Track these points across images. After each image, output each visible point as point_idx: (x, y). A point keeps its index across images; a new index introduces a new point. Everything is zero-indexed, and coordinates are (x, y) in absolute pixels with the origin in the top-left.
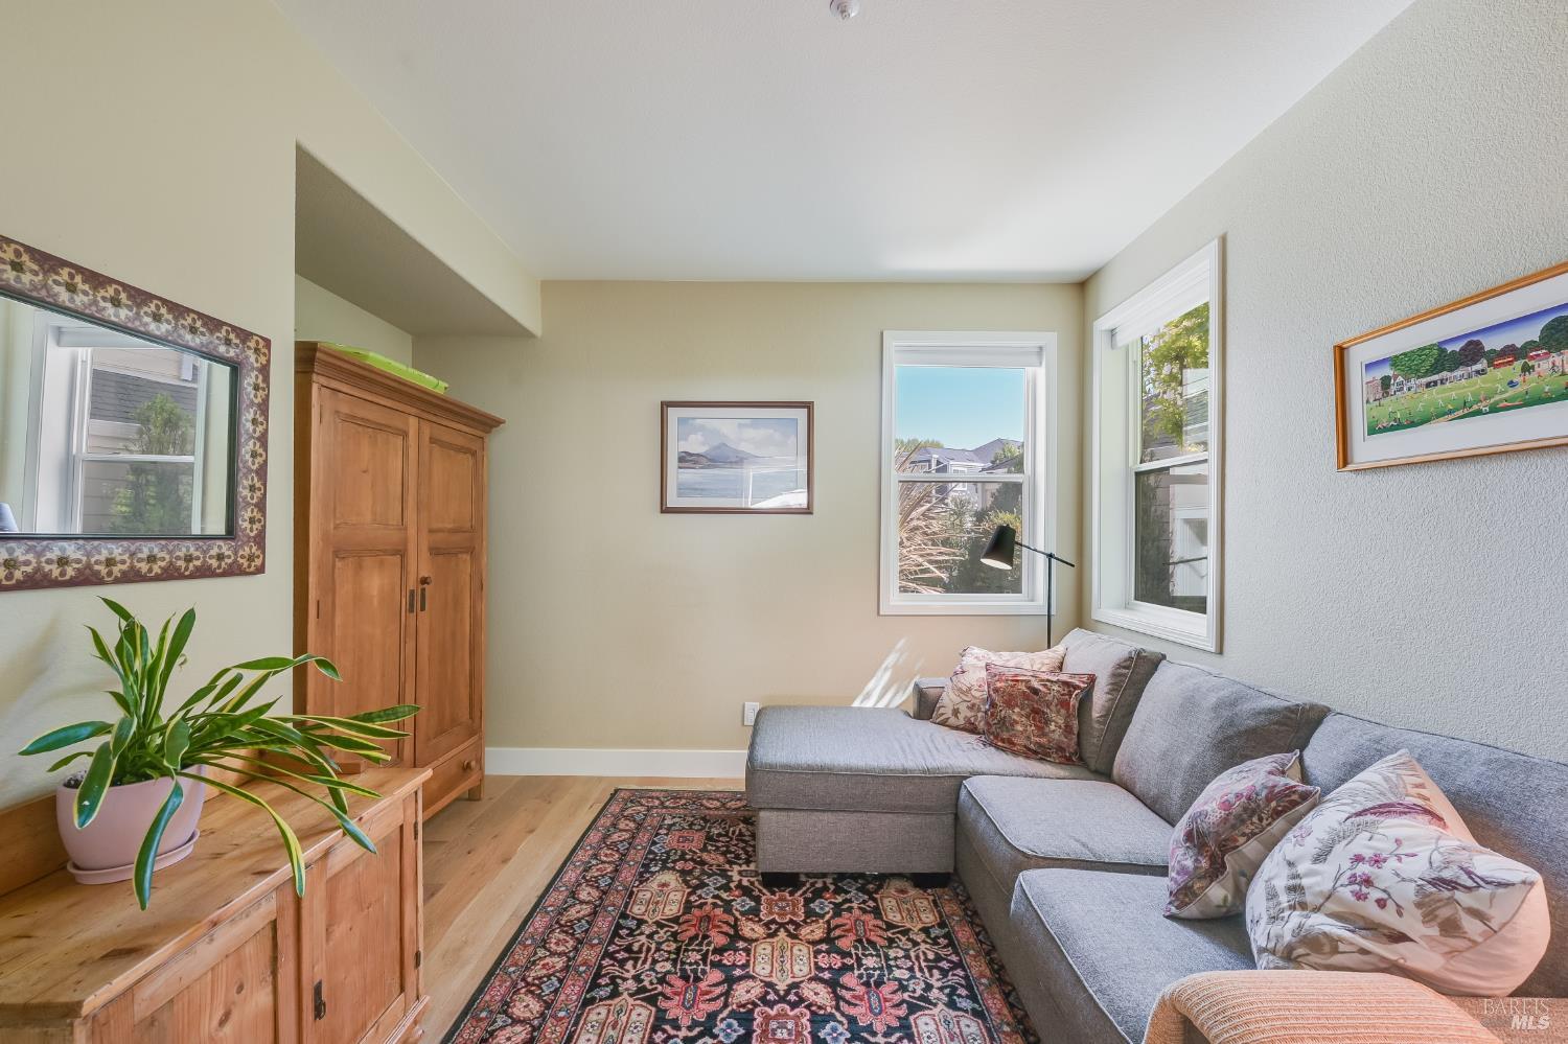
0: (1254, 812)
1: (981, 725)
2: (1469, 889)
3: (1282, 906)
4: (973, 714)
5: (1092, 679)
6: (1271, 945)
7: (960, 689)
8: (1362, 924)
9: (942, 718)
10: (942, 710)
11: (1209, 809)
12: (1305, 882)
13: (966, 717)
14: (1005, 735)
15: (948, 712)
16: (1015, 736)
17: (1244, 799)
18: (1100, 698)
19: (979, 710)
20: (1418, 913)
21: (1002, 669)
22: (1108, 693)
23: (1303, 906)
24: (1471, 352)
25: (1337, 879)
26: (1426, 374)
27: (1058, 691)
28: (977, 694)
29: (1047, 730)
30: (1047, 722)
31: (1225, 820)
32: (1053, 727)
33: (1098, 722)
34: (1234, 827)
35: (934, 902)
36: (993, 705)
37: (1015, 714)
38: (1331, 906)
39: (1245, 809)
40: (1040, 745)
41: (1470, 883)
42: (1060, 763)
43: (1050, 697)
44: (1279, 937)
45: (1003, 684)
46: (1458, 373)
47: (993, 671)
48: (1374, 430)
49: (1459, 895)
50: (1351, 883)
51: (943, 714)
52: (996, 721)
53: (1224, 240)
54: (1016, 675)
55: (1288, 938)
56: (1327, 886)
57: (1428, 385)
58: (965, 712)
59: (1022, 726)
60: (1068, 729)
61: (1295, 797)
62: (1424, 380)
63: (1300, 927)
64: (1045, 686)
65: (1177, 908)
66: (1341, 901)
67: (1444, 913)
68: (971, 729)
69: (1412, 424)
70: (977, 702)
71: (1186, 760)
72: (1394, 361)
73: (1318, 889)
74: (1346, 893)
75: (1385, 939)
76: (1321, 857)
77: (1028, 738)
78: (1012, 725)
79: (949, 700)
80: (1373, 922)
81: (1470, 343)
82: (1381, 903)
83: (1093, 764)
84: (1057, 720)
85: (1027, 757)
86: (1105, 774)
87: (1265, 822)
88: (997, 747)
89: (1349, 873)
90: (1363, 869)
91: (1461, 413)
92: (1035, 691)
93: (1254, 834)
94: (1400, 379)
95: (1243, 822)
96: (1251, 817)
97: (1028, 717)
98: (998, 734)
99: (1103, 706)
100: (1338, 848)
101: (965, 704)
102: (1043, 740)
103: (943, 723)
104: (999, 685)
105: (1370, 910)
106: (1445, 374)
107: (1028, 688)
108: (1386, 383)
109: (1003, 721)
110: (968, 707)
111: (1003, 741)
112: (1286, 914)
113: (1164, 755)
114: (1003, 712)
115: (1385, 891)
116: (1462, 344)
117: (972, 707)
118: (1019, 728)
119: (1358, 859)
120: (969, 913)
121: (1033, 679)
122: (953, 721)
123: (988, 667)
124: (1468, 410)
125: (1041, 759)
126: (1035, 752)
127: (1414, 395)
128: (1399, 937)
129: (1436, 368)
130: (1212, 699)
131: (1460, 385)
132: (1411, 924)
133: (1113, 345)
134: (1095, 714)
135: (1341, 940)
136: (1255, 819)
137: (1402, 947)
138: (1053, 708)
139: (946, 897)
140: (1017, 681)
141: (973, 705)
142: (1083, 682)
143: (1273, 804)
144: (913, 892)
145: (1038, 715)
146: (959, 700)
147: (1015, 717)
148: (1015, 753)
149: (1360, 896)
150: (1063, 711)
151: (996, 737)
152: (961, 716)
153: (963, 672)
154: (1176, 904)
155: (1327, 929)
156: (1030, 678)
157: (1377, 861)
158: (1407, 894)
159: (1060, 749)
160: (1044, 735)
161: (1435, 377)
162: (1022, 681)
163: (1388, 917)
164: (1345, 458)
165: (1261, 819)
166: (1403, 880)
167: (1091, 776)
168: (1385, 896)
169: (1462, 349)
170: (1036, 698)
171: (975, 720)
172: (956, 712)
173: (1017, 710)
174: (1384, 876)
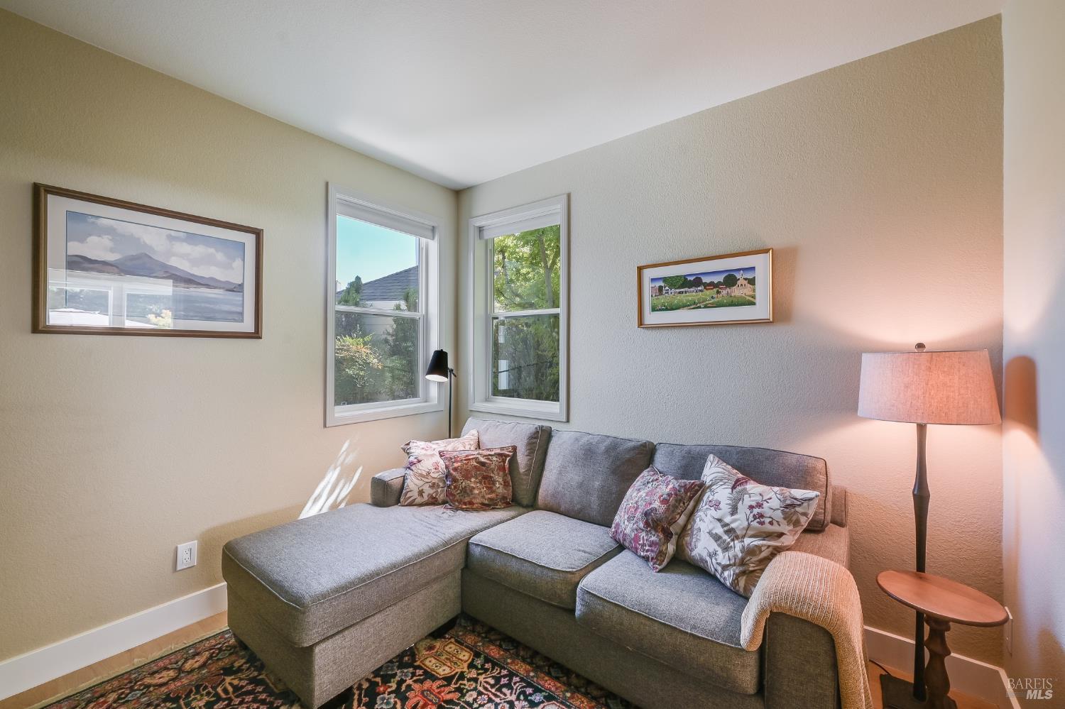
0: (680, 501)
1: (441, 497)
2: (799, 505)
3: (727, 541)
4: (434, 490)
5: (515, 448)
6: (732, 562)
7: (421, 475)
8: (764, 535)
9: (409, 501)
10: (408, 495)
11: (656, 507)
12: (733, 525)
13: (429, 494)
14: (467, 499)
15: (415, 494)
16: (474, 498)
17: (673, 496)
18: (522, 459)
19: (438, 486)
20: (785, 522)
21: (455, 454)
22: (527, 456)
23: (737, 537)
24: (697, 282)
25: (748, 520)
26: (679, 288)
27: (497, 461)
28: (436, 475)
29: (494, 488)
30: (494, 483)
31: (667, 509)
32: (498, 485)
33: (526, 475)
34: (673, 512)
35: (456, 641)
36: (455, 480)
37: (473, 482)
38: (750, 532)
39: (676, 501)
40: (491, 499)
41: (799, 503)
42: (504, 508)
43: (493, 466)
44: (735, 557)
45: (459, 464)
46: (692, 290)
47: (448, 456)
48: (654, 309)
49: (798, 509)
50: (755, 519)
51: (411, 497)
52: (459, 491)
53: (569, 196)
54: (467, 456)
55: (740, 555)
56: (746, 524)
57: (680, 293)
58: (428, 491)
59: (479, 491)
60: (506, 484)
61: (697, 488)
62: (678, 290)
63: (743, 547)
64: (488, 459)
65: (659, 565)
66: (755, 528)
67: (794, 518)
68: (433, 502)
69: (672, 309)
70: (436, 481)
71: (597, 484)
72: (664, 279)
73: (741, 527)
74: (755, 524)
75: (776, 538)
76: (734, 511)
77: (483, 497)
78: (471, 491)
79: (413, 483)
80: (769, 533)
81: (696, 278)
82: (771, 523)
83: (525, 502)
84: (499, 479)
85: (484, 510)
86: (532, 506)
87: (686, 504)
88: (462, 510)
89: (752, 515)
90: (756, 511)
91: (693, 307)
92: (483, 464)
93: (682, 512)
94: (667, 288)
95: (677, 507)
96: (679, 504)
97: (481, 483)
98: (461, 500)
99: (526, 464)
100: (740, 505)
101: (427, 485)
102: (493, 496)
103: (411, 504)
104: (456, 465)
105: (768, 527)
106: (686, 289)
107: (477, 463)
108: (660, 288)
109: (464, 490)
110: (430, 487)
111: (465, 504)
112: (732, 544)
113: (581, 485)
114: (464, 484)
115: (770, 517)
116: (694, 277)
117: (433, 486)
118: (476, 492)
119: (751, 507)
120: (483, 635)
121: (479, 456)
122: (419, 500)
123: (441, 454)
124: (695, 305)
125: (493, 508)
126: (488, 505)
127: (672, 295)
128: (781, 535)
129: (682, 286)
130: (602, 447)
131: (692, 294)
132: (785, 528)
133: (481, 236)
134: (522, 470)
135: (763, 545)
136: (682, 504)
137: (782, 539)
138: (495, 472)
139: (461, 633)
140: (469, 459)
141: (434, 484)
142: (510, 452)
143: (689, 494)
144: (438, 644)
145: (487, 480)
146: (422, 483)
147: (472, 485)
148: (477, 510)
149: (762, 523)
150: (501, 473)
151: (459, 503)
152: (425, 495)
153: (419, 461)
154: (658, 563)
155: (756, 543)
156: (478, 456)
157: (759, 505)
158: (778, 515)
159: (504, 498)
160: (493, 492)
161: (682, 290)
162: (472, 459)
163: (775, 528)
164: (641, 323)
165: (684, 504)
166: (774, 510)
167: (525, 510)
168: (771, 520)
169: (694, 280)
170: (484, 468)
171: (437, 495)
172: (421, 493)
173: (473, 480)
174: (766, 509)
